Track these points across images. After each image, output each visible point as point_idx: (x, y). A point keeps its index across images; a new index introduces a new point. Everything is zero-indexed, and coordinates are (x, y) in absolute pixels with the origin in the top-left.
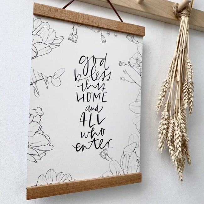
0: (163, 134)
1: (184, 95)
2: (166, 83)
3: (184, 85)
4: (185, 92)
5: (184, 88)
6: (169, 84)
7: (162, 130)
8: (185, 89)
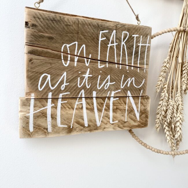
0: (162, 116)
1: (183, 76)
2: (167, 64)
3: (184, 66)
4: (184, 74)
5: (183, 69)
6: (169, 65)
7: (161, 111)
8: (185, 70)
